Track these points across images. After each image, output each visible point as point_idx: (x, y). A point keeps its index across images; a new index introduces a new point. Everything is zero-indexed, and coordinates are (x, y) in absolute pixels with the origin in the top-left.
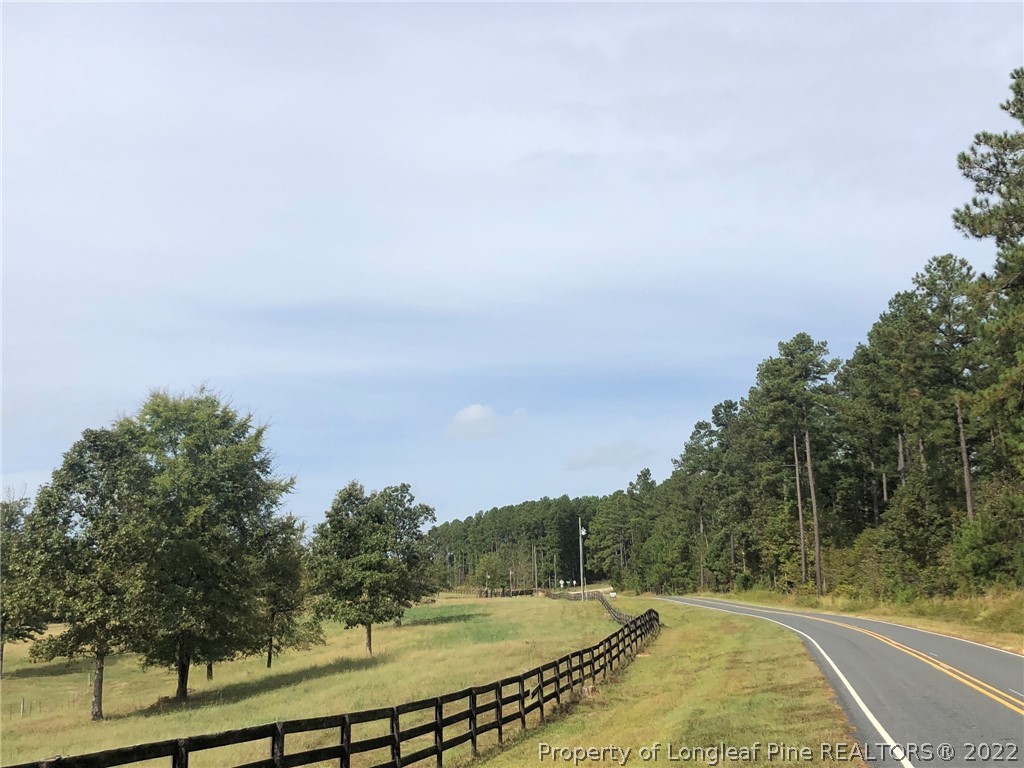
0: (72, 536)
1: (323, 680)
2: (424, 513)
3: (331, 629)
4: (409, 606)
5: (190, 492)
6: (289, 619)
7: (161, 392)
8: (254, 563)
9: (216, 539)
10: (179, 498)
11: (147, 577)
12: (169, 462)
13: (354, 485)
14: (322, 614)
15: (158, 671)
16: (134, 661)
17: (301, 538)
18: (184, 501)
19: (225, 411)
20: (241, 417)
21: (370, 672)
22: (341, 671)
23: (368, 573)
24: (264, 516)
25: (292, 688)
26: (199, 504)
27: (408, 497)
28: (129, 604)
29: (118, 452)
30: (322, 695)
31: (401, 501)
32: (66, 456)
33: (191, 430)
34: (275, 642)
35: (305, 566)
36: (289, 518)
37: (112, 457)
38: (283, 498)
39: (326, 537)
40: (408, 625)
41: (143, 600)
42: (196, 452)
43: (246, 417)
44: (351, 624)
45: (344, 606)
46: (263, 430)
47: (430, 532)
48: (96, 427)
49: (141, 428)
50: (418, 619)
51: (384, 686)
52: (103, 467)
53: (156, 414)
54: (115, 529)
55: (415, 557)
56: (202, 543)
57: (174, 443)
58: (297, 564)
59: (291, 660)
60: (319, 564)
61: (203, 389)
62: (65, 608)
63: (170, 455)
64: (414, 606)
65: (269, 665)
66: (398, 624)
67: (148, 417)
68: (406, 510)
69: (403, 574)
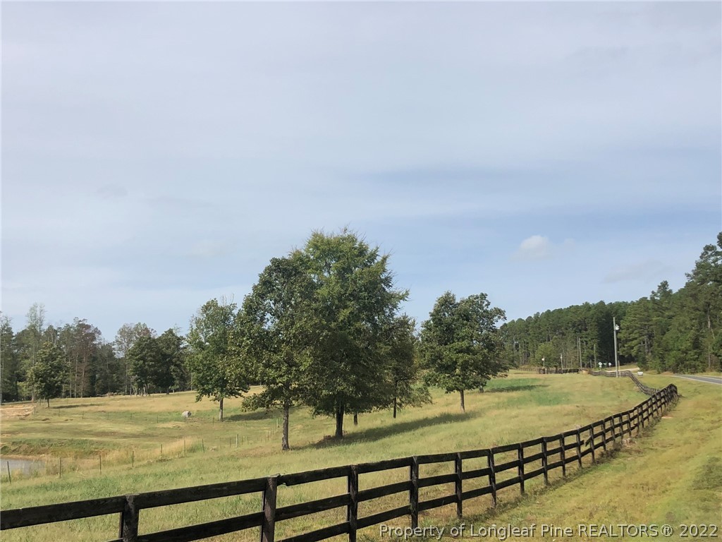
0: (266, 328)
1: (433, 427)
2: (498, 313)
3: (436, 393)
4: (489, 379)
5: (340, 299)
6: (407, 386)
7: (319, 233)
8: (384, 349)
9: (358, 331)
10: (333, 304)
11: (313, 355)
12: (326, 278)
13: (448, 294)
14: (429, 382)
15: (322, 418)
16: (306, 411)
17: (413, 330)
18: (337, 305)
19: (361, 245)
20: (371, 249)
21: (465, 424)
22: (445, 422)
23: (460, 355)
24: (389, 316)
25: (412, 432)
26: (346, 307)
27: (486, 303)
28: (304, 372)
29: (294, 273)
30: (433, 438)
31: (481, 305)
32: (261, 276)
33: (339, 258)
34: (398, 401)
35: (417, 349)
36: (405, 317)
37: (289, 276)
38: (401, 304)
39: (430, 330)
40: (488, 391)
41: (312, 370)
42: (343, 272)
43: (375, 249)
44: (450, 390)
45: (444, 378)
46: (386, 257)
47: (502, 328)
48: (279, 257)
49: (307, 257)
50: (495, 388)
51: (476, 433)
52: (284, 282)
53: (316, 247)
54: (293, 324)
55: (492, 345)
56: (349, 333)
57: (328, 266)
58: (411, 348)
59: (410, 413)
60: (426, 348)
61: (346, 230)
62: (264, 374)
63: (326, 274)
64: (492, 378)
65: (395, 416)
66: (482, 391)
67: (311, 249)
68: (484, 311)
69: (485, 356)
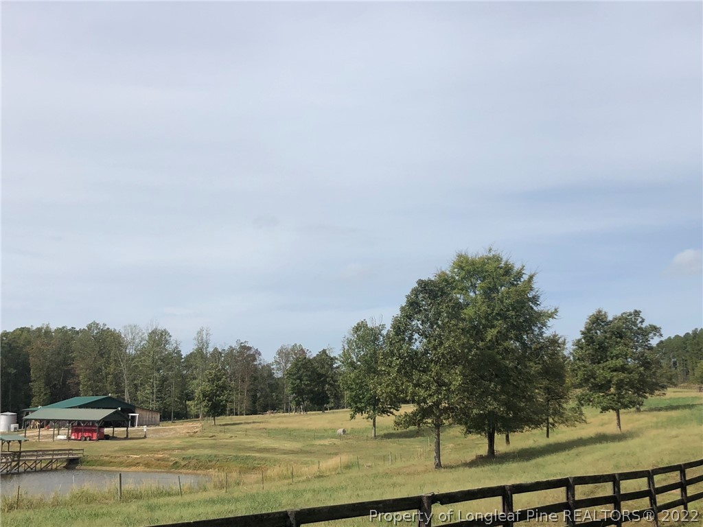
0: (415, 348)
1: (588, 448)
2: (653, 330)
3: (589, 412)
4: (646, 398)
5: (486, 318)
6: (559, 405)
7: (463, 254)
8: (534, 368)
9: (506, 350)
10: (480, 323)
11: (462, 373)
12: (472, 297)
13: (600, 312)
14: (582, 402)
15: (473, 437)
16: (458, 430)
17: (564, 349)
18: (483, 325)
19: (506, 264)
20: (517, 267)
21: (622, 444)
22: (601, 443)
23: (615, 373)
24: (538, 335)
25: (567, 452)
26: (493, 326)
27: (640, 320)
28: (453, 392)
29: (440, 293)
30: (588, 458)
31: (635, 322)
32: (408, 297)
33: (484, 278)
34: (551, 420)
35: (568, 368)
36: (555, 336)
37: (435, 297)
38: (550, 322)
39: (582, 348)
40: (645, 411)
41: (462, 389)
42: (489, 292)
43: (521, 267)
44: (605, 409)
45: (598, 397)
46: (533, 276)
47: (658, 345)
48: (425, 278)
49: (452, 277)
50: (653, 407)
51: (634, 454)
52: (431, 303)
53: (461, 268)
54: (441, 343)
55: (648, 363)
56: (498, 353)
57: (474, 286)
58: (562, 367)
59: (563, 433)
60: (579, 367)
61: (490, 250)
62: (414, 394)
63: (472, 294)
64: (649, 397)
65: (548, 436)
66: (638, 410)
67: (456, 270)
68: (639, 329)
69: (641, 374)
